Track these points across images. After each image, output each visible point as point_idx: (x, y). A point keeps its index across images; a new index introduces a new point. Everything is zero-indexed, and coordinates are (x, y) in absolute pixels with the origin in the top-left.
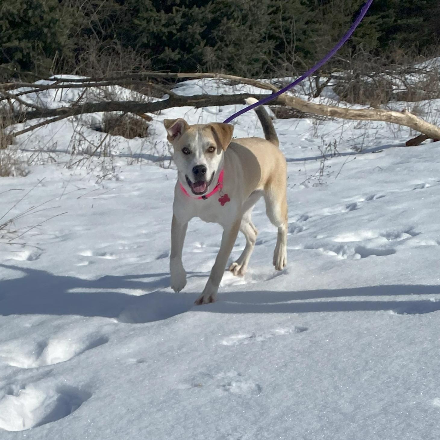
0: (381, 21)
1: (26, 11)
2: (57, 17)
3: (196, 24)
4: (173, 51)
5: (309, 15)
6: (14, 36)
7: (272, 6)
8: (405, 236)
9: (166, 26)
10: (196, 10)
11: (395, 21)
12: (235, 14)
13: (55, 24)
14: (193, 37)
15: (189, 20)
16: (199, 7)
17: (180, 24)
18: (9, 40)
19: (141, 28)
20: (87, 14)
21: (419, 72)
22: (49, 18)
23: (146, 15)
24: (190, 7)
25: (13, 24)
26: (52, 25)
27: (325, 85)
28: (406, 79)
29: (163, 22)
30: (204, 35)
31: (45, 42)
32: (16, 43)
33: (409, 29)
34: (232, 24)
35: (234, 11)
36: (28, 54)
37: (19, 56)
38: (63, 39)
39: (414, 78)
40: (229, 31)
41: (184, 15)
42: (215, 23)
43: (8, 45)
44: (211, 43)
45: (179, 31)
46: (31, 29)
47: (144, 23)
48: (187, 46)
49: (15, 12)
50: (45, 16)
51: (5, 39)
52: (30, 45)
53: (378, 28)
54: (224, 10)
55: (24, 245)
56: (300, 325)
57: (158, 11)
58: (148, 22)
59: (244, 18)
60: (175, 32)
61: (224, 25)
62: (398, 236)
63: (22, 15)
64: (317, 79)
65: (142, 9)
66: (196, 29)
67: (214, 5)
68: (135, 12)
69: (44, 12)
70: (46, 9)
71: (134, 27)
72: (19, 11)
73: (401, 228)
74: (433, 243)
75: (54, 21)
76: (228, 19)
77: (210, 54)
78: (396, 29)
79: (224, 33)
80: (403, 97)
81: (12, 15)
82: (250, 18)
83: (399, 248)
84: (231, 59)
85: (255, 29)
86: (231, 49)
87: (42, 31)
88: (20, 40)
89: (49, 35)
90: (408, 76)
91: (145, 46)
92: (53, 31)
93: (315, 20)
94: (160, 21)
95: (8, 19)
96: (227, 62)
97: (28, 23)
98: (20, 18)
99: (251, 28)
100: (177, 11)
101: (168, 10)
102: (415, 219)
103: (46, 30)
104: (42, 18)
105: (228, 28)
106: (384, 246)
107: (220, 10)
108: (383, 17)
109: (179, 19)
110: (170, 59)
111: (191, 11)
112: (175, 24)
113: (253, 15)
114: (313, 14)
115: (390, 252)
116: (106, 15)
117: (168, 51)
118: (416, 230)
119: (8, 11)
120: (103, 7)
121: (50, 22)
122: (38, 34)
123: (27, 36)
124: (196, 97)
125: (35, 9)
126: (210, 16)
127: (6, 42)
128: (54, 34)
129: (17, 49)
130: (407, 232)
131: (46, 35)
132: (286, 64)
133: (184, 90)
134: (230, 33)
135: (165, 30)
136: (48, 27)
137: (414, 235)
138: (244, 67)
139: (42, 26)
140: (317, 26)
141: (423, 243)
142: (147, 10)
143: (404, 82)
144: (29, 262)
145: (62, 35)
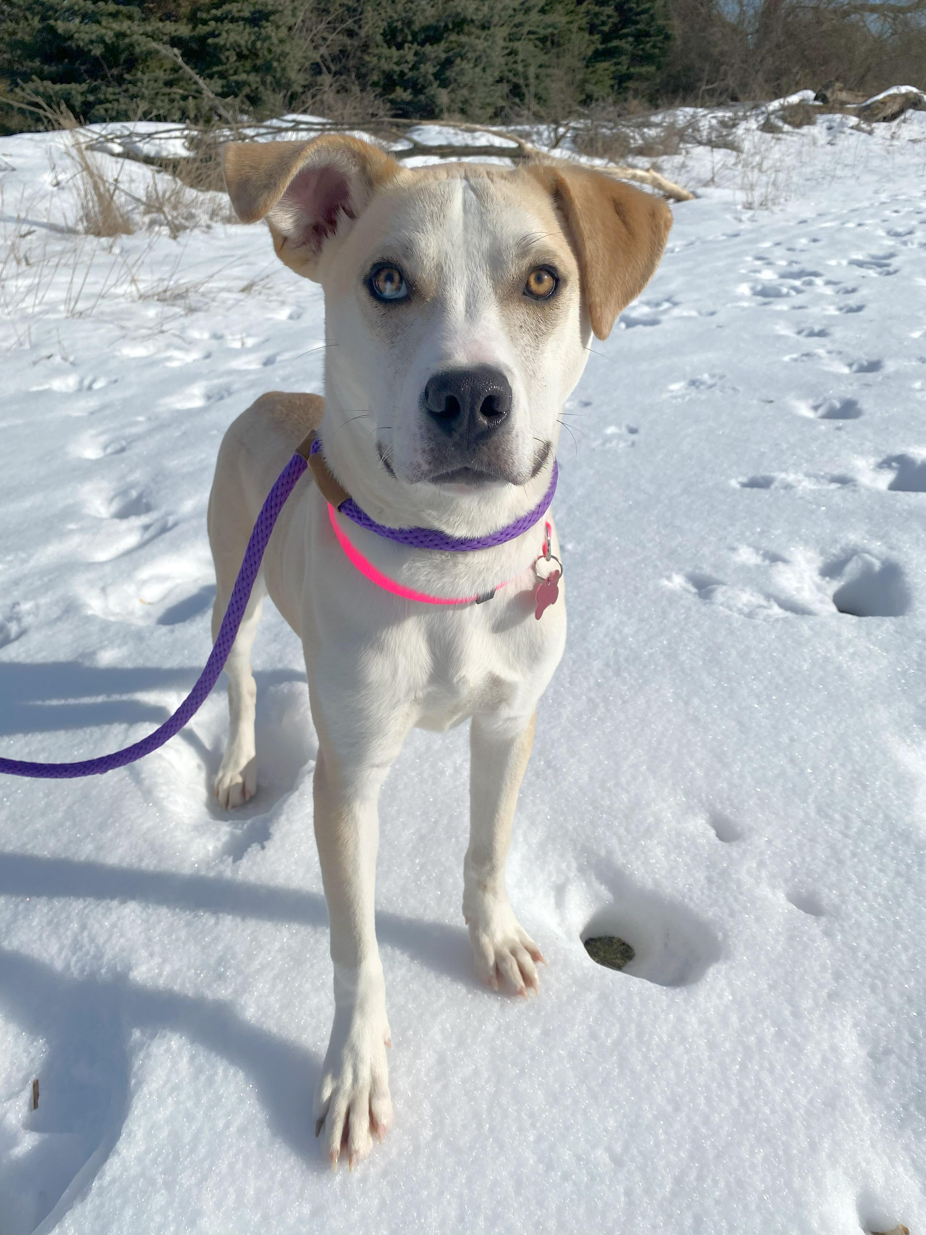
0: (613, 68)
1: (254, 43)
2: (287, 50)
3: (428, 64)
4: (405, 91)
5: (543, 58)
6: (241, 68)
7: (507, 48)
8: (666, 305)
9: (398, 64)
10: (428, 48)
11: (628, 69)
12: (469, 55)
13: (285, 57)
14: (425, 76)
15: (421, 58)
16: (431, 44)
17: (412, 63)
18: (235, 73)
19: (371, 65)
20: (315, 48)
21: (657, 125)
22: (278, 51)
23: (376, 51)
24: (422, 44)
25: (241, 56)
26: (281, 59)
27: (563, 136)
28: (644, 133)
29: (395, 60)
30: (436, 76)
31: (274, 77)
32: (243, 77)
33: (641, 77)
34: (465, 65)
35: (467, 51)
36: (257, 88)
37: (246, 90)
38: (293, 75)
39: (652, 132)
40: (462, 72)
41: (416, 54)
42: (448, 63)
43: (235, 78)
44: (444, 84)
45: (411, 69)
46: (259, 62)
47: (375, 60)
48: (419, 86)
49: (243, 43)
50: (273, 49)
51: (231, 72)
52: (258, 79)
53: (611, 76)
54: (457, 50)
55: (283, 303)
56: (584, 399)
57: (390, 47)
58: (379, 58)
59: (477, 60)
60: (406, 71)
61: (458, 66)
62: (658, 305)
63: (249, 46)
64: (556, 130)
65: (372, 45)
66: (429, 69)
67: (447, 45)
68: (365, 47)
69: (273, 44)
70: (275, 41)
71: (364, 64)
72: (246, 42)
73: (660, 296)
74: (694, 313)
75: (284, 55)
76: (462, 60)
77: (443, 97)
78: (629, 77)
79: (457, 74)
80: (641, 152)
81: (239, 46)
82: (484, 59)
83: (664, 318)
84: (465, 102)
85: (489, 71)
86: (465, 92)
87: (271, 65)
88: (248, 73)
89: (279, 69)
90: (646, 130)
91: (375, 84)
92: (283, 65)
93: (547, 64)
94: (391, 58)
95: (234, 50)
96: (460, 105)
97: (257, 56)
98: (248, 50)
99: (484, 70)
100: (410, 48)
101: (400, 47)
102: (673, 287)
103: (275, 64)
104: (270, 51)
105: (462, 70)
106: (648, 315)
107: (453, 49)
108: (616, 64)
109: (411, 57)
110: (402, 100)
111: (423, 49)
112: (407, 62)
113: (487, 57)
114: (546, 57)
115: (654, 322)
116: (336, 50)
117: (399, 90)
118: (676, 299)
119: (236, 42)
120: (332, 40)
121: (280, 55)
122: (267, 68)
123: (256, 69)
124: (440, 147)
125: (264, 40)
126: (443, 56)
127: (232, 75)
128: (284, 69)
129: (245, 83)
130: (668, 300)
131: (275, 69)
132: (525, 112)
133: (419, 135)
134: (463, 74)
135: (397, 68)
136: (279, 61)
137: (675, 304)
138: (478, 112)
139: (272, 59)
140: (550, 71)
141: (685, 314)
142: (377, 46)
143: (642, 136)
144: (291, 322)
145: (292, 70)
